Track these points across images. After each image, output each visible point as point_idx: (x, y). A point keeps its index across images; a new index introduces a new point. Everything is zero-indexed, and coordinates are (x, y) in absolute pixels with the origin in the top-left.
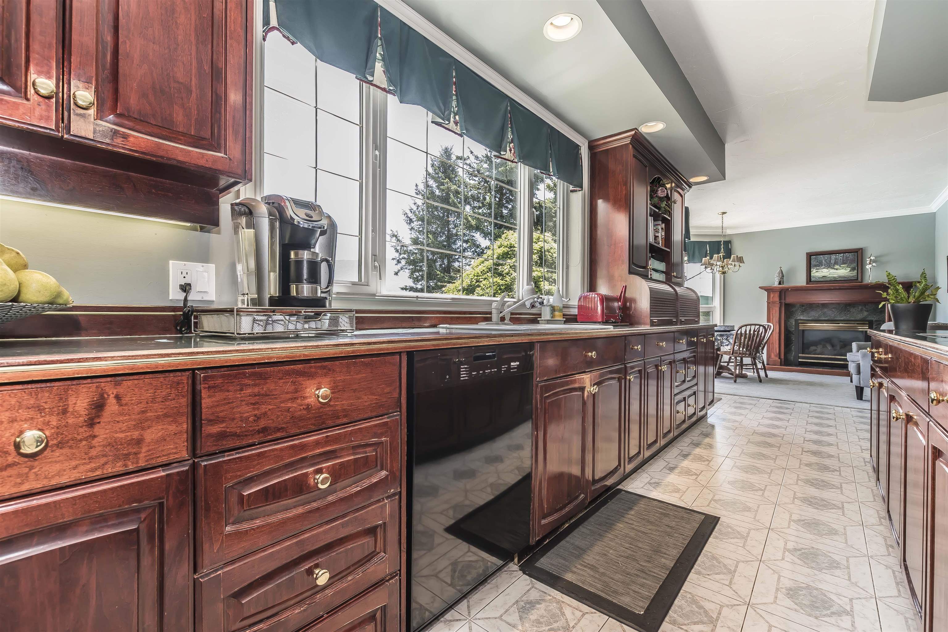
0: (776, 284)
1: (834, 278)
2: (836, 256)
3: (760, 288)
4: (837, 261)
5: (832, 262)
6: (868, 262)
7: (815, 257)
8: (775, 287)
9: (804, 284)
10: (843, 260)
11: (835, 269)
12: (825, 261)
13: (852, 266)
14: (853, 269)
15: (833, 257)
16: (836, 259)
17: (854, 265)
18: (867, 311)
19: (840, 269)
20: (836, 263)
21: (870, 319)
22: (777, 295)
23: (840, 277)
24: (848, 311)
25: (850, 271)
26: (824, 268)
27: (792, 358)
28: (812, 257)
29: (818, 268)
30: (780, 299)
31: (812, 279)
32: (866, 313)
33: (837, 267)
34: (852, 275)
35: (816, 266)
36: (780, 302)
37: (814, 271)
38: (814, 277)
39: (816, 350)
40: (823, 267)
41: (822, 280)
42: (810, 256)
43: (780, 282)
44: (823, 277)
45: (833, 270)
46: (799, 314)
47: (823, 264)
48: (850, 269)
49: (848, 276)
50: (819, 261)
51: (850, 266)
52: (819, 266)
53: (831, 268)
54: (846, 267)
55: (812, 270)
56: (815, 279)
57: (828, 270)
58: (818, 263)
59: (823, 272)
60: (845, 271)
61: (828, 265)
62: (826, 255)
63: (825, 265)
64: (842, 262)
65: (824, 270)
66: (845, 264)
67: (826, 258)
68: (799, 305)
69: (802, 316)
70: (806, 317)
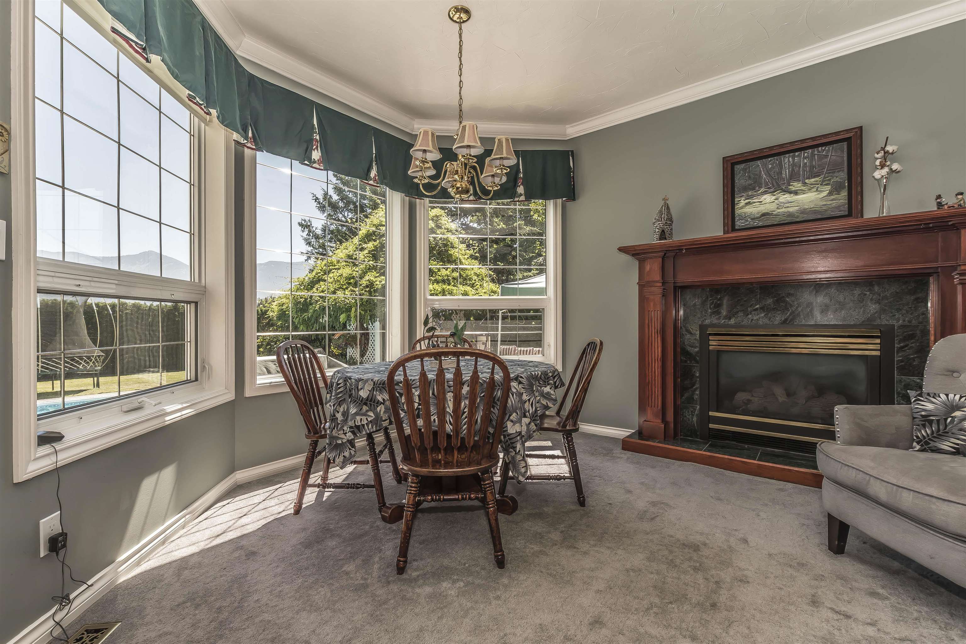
0: (655, 240)
1: (788, 215)
2: (793, 158)
3: (622, 250)
4: (796, 170)
5: (786, 173)
6: (876, 162)
7: (743, 166)
8: (653, 246)
9: (719, 232)
10: (812, 167)
11: (790, 193)
12: (768, 173)
13: (835, 179)
14: (836, 189)
15: (787, 160)
16: (794, 165)
17: (841, 176)
18: (878, 302)
19: (804, 192)
20: (794, 177)
21: (884, 322)
22: (656, 265)
23: (803, 211)
25: (830, 194)
26: (765, 193)
27: (695, 419)
28: (738, 168)
29: (750, 193)
30: (665, 275)
31: (739, 224)
32: (873, 308)
33: (796, 186)
34: (834, 204)
35: (745, 189)
36: (663, 282)
37: (743, 203)
38: (742, 218)
40: (762, 190)
41: (760, 224)
42: (733, 165)
43: (663, 232)
44: (764, 215)
45: (788, 195)
46: (710, 311)
47: (763, 183)
48: (829, 188)
49: (824, 208)
50: (752, 176)
51: (830, 180)
52: (753, 189)
53: (781, 189)
54: (818, 184)
55: (736, 200)
56: (744, 223)
57: (774, 197)
58: (750, 182)
59: (763, 203)
60: (818, 196)
61: (775, 184)
62: (769, 159)
63: (767, 184)
64: (810, 171)
65: (765, 196)
66: (817, 175)
67: (770, 166)
68: (710, 289)
69: (716, 316)
70: (723, 319)
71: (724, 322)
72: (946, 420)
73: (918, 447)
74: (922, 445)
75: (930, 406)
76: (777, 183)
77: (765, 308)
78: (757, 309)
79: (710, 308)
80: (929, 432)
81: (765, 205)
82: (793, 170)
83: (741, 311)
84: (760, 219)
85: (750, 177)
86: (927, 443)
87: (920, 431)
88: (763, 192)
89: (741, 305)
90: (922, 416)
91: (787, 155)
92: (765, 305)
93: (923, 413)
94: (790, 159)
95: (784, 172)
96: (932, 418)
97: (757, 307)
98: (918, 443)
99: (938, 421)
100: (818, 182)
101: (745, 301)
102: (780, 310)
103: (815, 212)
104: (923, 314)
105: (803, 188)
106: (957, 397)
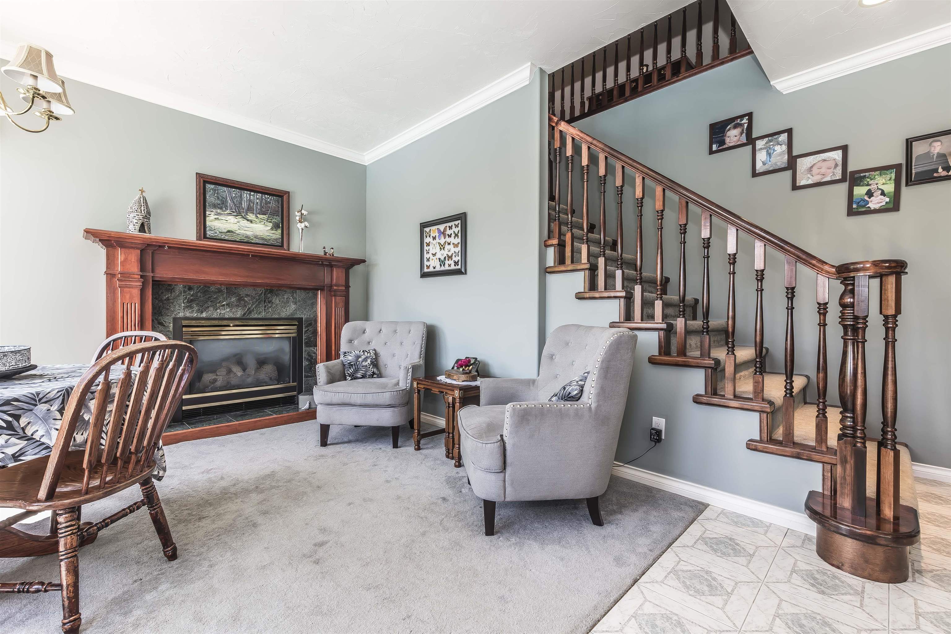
0: (132, 229)
1: (247, 237)
2: (250, 195)
4: (252, 205)
5: (244, 205)
6: (298, 218)
7: (212, 186)
8: (133, 237)
9: (193, 238)
10: (261, 207)
11: (248, 220)
12: (232, 199)
13: (274, 220)
14: (275, 226)
15: (246, 195)
16: (250, 200)
17: (277, 219)
18: (296, 303)
19: (256, 223)
20: (250, 209)
21: (299, 316)
22: (134, 256)
23: (256, 237)
24: (269, 302)
25: (272, 229)
26: (230, 214)
28: (208, 186)
29: (219, 211)
30: (143, 268)
31: (209, 233)
32: (293, 307)
33: (251, 216)
34: (274, 237)
35: (215, 206)
36: (142, 277)
37: (212, 216)
38: (211, 229)
39: (215, 381)
40: (228, 211)
41: (226, 238)
42: (204, 182)
43: (142, 225)
44: (229, 231)
45: (246, 221)
46: (183, 305)
47: (229, 206)
48: (271, 224)
49: (269, 238)
50: (220, 198)
51: (271, 219)
52: (221, 208)
53: (241, 216)
54: (265, 220)
55: (207, 213)
56: (213, 234)
57: (236, 220)
58: (219, 202)
59: (228, 222)
60: (265, 228)
61: (237, 210)
62: (233, 190)
63: (231, 209)
64: (260, 209)
65: (230, 217)
66: (265, 214)
67: (234, 195)
68: (183, 285)
69: (189, 310)
70: (196, 313)
71: (197, 315)
72: (357, 363)
73: (350, 378)
74: (351, 377)
75: (350, 358)
76: (238, 210)
77: (230, 305)
78: (224, 305)
79: (184, 303)
80: (353, 370)
81: (229, 224)
82: (249, 204)
83: (211, 306)
84: (227, 234)
85: (218, 198)
86: (353, 376)
87: (349, 371)
88: (229, 214)
89: (211, 301)
90: (348, 363)
91: (246, 192)
92: (230, 302)
93: (348, 362)
94: (248, 195)
95: (243, 203)
96: (352, 363)
97: (224, 303)
98: (349, 376)
99: (354, 364)
100: (265, 219)
101: (214, 298)
102: (241, 307)
103: (263, 239)
104: (315, 311)
105: (255, 219)
106: (358, 352)
